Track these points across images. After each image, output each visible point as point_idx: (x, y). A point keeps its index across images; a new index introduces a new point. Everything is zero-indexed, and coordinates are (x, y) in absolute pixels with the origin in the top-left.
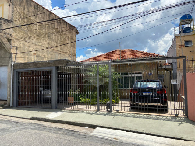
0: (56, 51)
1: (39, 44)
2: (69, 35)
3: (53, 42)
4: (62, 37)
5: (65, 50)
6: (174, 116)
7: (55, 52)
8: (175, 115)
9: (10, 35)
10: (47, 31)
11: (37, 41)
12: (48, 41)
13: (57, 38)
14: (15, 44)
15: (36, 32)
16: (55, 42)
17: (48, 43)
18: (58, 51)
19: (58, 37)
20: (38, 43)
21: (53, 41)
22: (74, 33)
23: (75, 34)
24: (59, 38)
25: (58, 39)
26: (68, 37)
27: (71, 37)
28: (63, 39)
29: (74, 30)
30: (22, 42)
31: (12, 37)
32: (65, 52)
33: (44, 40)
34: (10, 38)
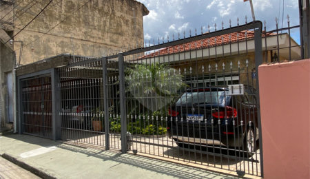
0: (101, 45)
1: (66, 35)
2: (129, 18)
3: (94, 31)
4: (112, 21)
5: (120, 42)
6: (235, 174)
7: (100, 47)
8: (237, 171)
9: (11, 24)
10: (81, 13)
11: (62, 30)
12: (84, 30)
13: (102, 23)
14: (20, 37)
15: (60, 16)
16: (99, 29)
17: (85, 33)
18: (106, 44)
19: (105, 22)
20: (64, 33)
21: (95, 29)
22: (140, 13)
23: (141, 15)
24: (108, 24)
25: (105, 25)
26: (127, 21)
27: (132, 19)
28: (115, 25)
29: (139, 9)
30: (33, 34)
31: (14, 27)
32: (120, 45)
33: (77, 29)
34: (11, 28)
